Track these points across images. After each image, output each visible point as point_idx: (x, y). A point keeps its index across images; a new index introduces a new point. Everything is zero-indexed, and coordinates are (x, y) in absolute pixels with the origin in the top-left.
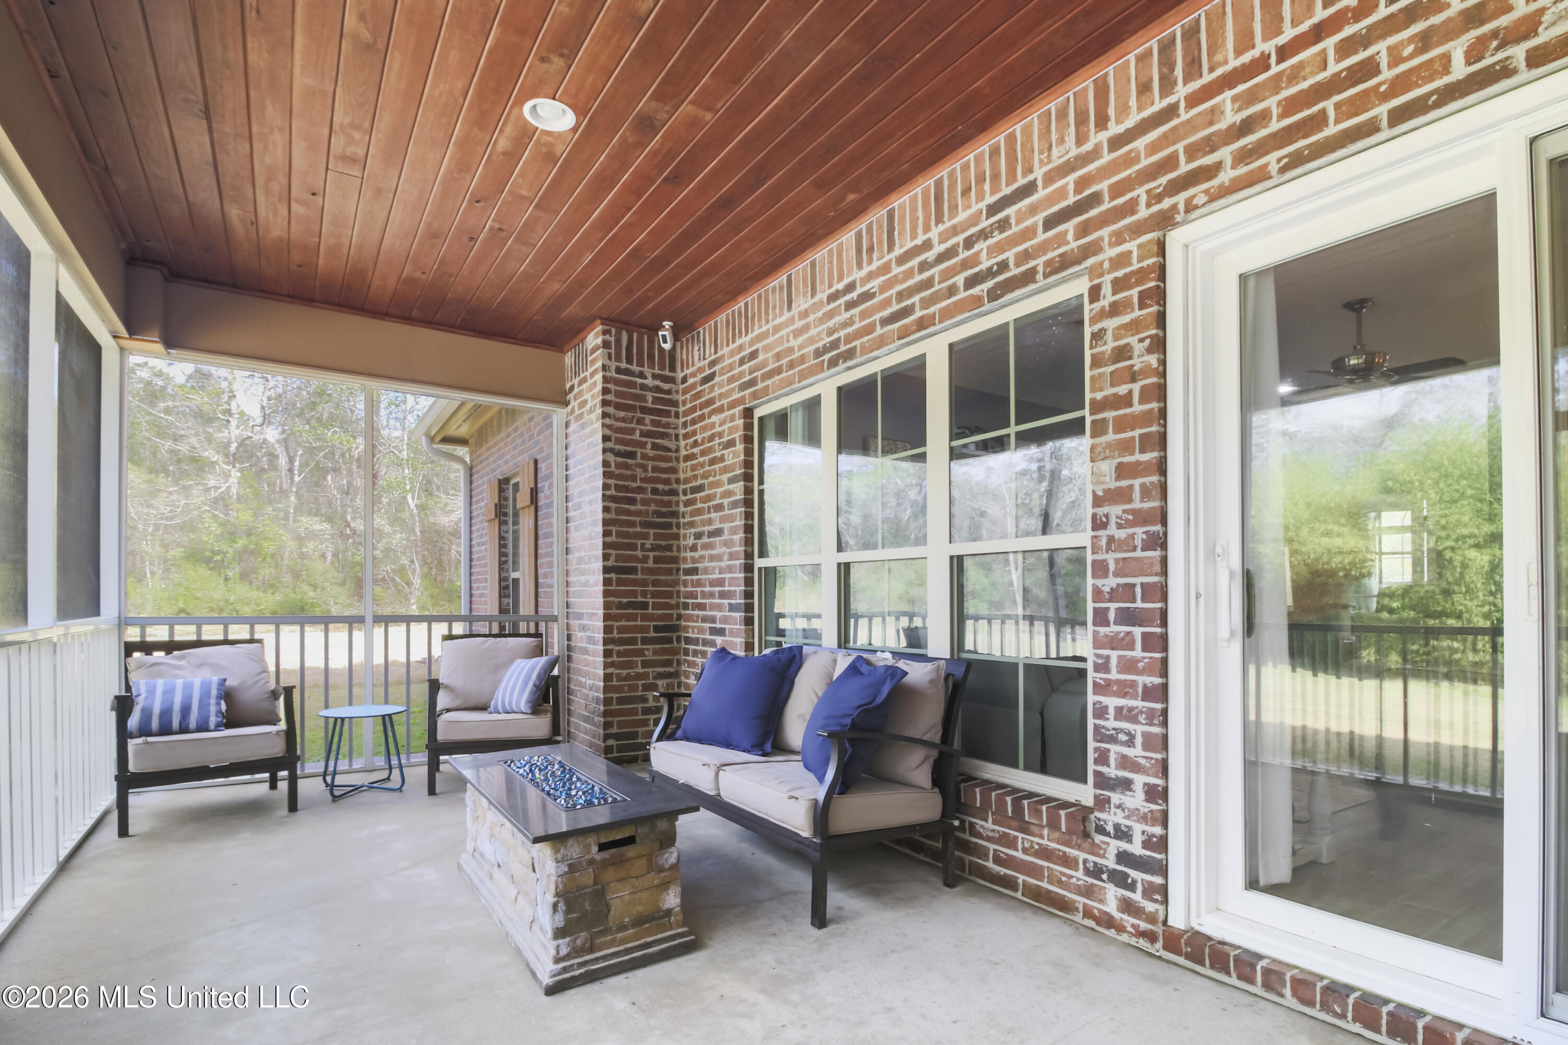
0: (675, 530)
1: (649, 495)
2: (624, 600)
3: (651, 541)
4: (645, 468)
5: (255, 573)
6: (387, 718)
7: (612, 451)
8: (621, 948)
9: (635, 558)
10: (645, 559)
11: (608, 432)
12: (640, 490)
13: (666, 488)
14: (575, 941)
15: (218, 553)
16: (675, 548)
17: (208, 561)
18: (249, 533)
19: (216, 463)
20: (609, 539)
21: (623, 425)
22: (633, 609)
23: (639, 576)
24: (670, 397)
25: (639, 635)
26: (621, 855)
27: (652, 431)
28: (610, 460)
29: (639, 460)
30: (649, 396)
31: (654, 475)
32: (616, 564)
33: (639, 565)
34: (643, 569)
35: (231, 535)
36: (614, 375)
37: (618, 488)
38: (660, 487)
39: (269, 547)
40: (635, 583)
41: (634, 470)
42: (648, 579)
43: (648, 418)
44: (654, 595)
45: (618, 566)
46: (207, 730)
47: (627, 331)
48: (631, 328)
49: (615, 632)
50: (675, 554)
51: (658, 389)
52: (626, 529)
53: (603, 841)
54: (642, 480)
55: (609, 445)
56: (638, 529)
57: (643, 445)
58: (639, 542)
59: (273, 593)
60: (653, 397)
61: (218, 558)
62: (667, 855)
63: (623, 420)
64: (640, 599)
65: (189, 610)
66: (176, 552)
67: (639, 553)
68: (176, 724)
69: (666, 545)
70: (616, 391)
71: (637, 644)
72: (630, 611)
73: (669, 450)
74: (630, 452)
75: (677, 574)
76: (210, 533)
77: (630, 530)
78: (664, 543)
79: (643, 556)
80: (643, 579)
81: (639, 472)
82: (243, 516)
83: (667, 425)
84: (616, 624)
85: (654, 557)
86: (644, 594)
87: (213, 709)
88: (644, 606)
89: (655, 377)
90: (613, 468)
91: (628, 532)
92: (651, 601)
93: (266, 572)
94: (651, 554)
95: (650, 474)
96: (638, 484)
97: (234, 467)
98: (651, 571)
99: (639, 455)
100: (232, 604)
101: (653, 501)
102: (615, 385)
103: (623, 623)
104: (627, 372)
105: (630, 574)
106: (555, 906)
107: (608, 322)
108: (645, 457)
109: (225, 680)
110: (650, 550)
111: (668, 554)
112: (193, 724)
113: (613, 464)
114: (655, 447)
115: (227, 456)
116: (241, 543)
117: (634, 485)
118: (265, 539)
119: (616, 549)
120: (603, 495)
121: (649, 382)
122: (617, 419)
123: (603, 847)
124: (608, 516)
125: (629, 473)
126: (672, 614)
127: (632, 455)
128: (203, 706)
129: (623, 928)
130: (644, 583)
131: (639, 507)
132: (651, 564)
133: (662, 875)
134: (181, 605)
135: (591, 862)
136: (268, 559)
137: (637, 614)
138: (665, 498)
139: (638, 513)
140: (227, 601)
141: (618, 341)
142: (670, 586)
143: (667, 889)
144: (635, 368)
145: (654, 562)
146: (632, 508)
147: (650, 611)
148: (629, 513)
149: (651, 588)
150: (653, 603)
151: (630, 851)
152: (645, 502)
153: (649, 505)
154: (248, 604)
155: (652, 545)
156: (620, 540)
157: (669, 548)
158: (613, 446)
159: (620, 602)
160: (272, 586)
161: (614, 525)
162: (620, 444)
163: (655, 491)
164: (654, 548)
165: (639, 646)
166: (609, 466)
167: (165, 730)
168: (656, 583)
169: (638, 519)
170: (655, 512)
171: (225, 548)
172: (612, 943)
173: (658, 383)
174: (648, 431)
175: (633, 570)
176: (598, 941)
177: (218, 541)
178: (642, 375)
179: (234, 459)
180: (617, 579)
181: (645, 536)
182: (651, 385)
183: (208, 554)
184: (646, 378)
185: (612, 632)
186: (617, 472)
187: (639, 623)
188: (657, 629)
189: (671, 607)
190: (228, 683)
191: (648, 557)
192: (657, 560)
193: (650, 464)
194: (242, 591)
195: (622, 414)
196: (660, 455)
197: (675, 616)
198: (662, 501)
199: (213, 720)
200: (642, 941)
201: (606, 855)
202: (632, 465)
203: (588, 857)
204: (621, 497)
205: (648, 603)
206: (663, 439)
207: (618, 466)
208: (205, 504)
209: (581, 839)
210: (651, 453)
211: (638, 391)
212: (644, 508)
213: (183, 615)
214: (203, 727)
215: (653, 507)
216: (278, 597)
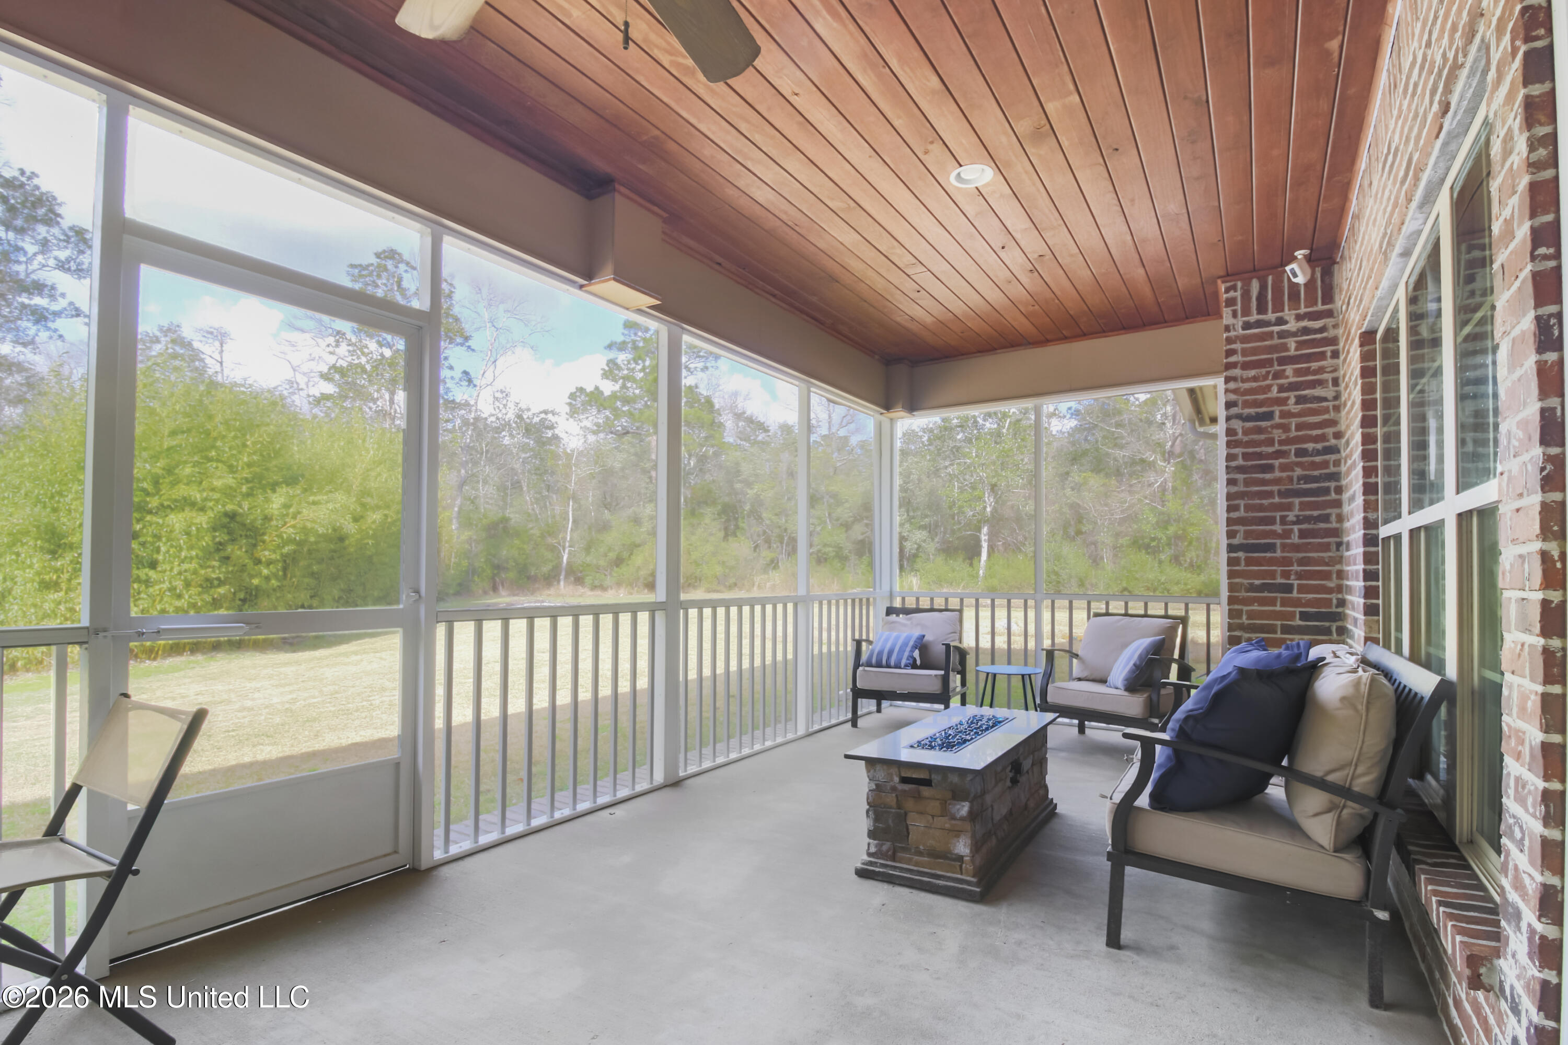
0: (1333, 496)
1: (1293, 458)
2: (1257, 582)
3: (1296, 512)
4: (1285, 428)
5: (1184, 556)
6: (1027, 678)
7: (1239, 417)
8: (915, 868)
9: (1273, 534)
10: (1287, 534)
11: (1233, 397)
12: (1279, 454)
13: (1319, 446)
14: (882, 845)
15: (1153, 539)
16: (1333, 518)
17: (1147, 547)
18: (1178, 521)
19: (1154, 462)
20: (1234, 515)
21: (1254, 385)
22: (1269, 592)
23: (1279, 554)
24: (1325, 335)
25: (1279, 623)
26: (919, 792)
27: (1297, 382)
28: (1236, 427)
29: (1277, 420)
30: (1292, 343)
31: (1300, 433)
32: (1245, 542)
33: (1278, 542)
34: (1284, 546)
35: (1164, 523)
36: (1241, 332)
37: (1246, 456)
38: (1310, 446)
39: (1194, 532)
40: (1271, 562)
41: (1270, 433)
42: (1291, 558)
43: (1289, 369)
44: (1300, 576)
45: (1247, 544)
46: (900, 668)
47: (1258, 278)
48: (1261, 273)
49: (1244, 617)
50: (1334, 525)
51: (1306, 331)
52: (1258, 501)
53: (904, 775)
54: (1281, 443)
55: (1234, 410)
56: (1277, 500)
57: (1284, 401)
58: (1278, 515)
59: (1199, 574)
60: (1296, 342)
61: (1153, 544)
62: (958, 807)
63: (1255, 379)
64: (1280, 580)
65: (1130, 589)
66: (1124, 541)
67: (1278, 528)
68: (884, 662)
69: (1320, 516)
70: (1243, 350)
71: (1275, 632)
72: (1266, 594)
73: (1325, 399)
74: (1264, 413)
75: (1338, 550)
76: (1148, 523)
77: (1264, 502)
78: (1315, 513)
79: (1283, 530)
80: (1284, 558)
81: (1277, 434)
82: (1172, 506)
83: (1321, 370)
84: (1245, 608)
85: (1300, 531)
86: (1286, 575)
87: (906, 654)
88: (1288, 588)
89: (1299, 318)
90: (1240, 436)
91: (1262, 505)
92: (1296, 583)
93: (1191, 555)
94: (1296, 528)
95: (1293, 434)
96: (1277, 447)
97: (1169, 463)
98: (1296, 548)
99: (1277, 414)
100: (1163, 583)
101: (1299, 464)
102: (1242, 343)
103: (1256, 607)
104: (1259, 324)
105: (1265, 552)
106: (868, 812)
107: (1228, 278)
108: (1285, 415)
109: (924, 636)
110: (1294, 523)
111: (1323, 525)
112: (892, 663)
113: (1240, 431)
114: (1300, 400)
115: (1163, 454)
116: (1172, 530)
117: (1270, 450)
118: (1192, 524)
119: (1243, 525)
120: (1227, 467)
121: (1292, 326)
122: (1244, 381)
123: (904, 780)
124: (1234, 489)
125: (1263, 437)
126: (1331, 600)
127: (1269, 416)
128: (902, 651)
129: (919, 853)
130: (1287, 562)
131: (1277, 474)
132: (1295, 539)
133: (953, 822)
134: (1125, 585)
135: (894, 789)
136: (1194, 543)
137: (1276, 598)
138: (1318, 459)
139: (1277, 481)
140: (1159, 581)
141: (1246, 295)
142: (1327, 564)
143: (958, 836)
144: (1271, 316)
145: (1300, 537)
146: (1268, 476)
147: (1295, 594)
148: (1264, 482)
149: (1296, 568)
150: (1299, 585)
151: (926, 791)
152: (1283, 468)
153: (1293, 471)
154: (1177, 583)
155: (1297, 516)
156: (1250, 514)
157: (1326, 518)
158: (1241, 411)
159: (1251, 584)
160: (1199, 567)
161: (1243, 499)
162: (1250, 407)
163: (1301, 453)
164: (1298, 521)
165: (1279, 635)
166: (1236, 434)
167: (879, 665)
168: (1301, 562)
169: (1275, 488)
170: (1300, 478)
171: (1160, 535)
172: (909, 861)
173: (1305, 323)
174: (1290, 384)
175: (1270, 548)
176: (900, 855)
177: (1155, 529)
178: (1281, 321)
179: (1169, 456)
180: (1247, 559)
181: (1289, 507)
182: (1294, 329)
183: (1146, 541)
184: (1286, 323)
185: (1240, 617)
186: (1246, 439)
187: (1278, 608)
188: (1304, 616)
189: (1330, 591)
190: (926, 638)
191: (1291, 531)
192: (1303, 534)
193: (1294, 422)
194: (1173, 572)
195: (1252, 373)
196: (1309, 409)
197: (1335, 601)
198: (1313, 463)
199: (904, 662)
200: (933, 871)
201: (907, 787)
202: (1266, 428)
203: (891, 783)
204: (1252, 466)
205: (1292, 585)
206: (1314, 388)
207: (1246, 432)
208: (1146, 498)
209: (885, 767)
210: (1295, 409)
211: (1276, 341)
212: (1284, 475)
213: (1126, 593)
214: (897, 666)
215: (1299, 472)
216: (1202, 578)
